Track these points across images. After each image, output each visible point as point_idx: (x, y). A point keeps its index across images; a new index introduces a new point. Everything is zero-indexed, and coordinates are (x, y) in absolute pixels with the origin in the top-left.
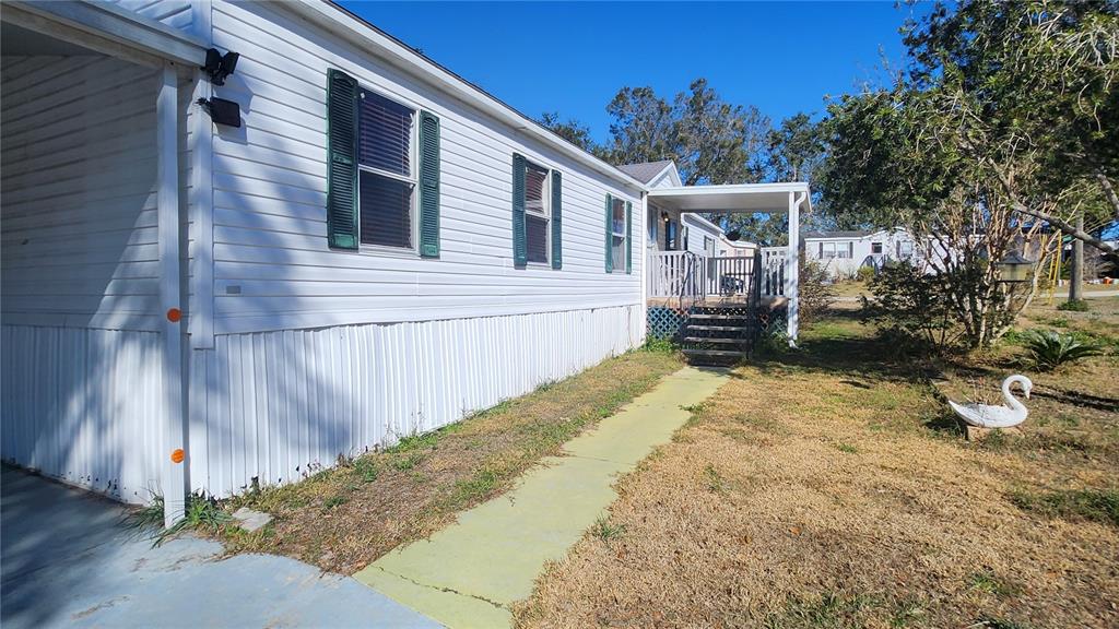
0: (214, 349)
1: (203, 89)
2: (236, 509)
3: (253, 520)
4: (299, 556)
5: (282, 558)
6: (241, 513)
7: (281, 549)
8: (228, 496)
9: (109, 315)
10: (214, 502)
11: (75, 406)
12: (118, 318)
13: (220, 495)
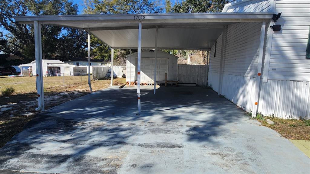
0: (267, 82)
1: (272, 24)
2: (267, 119)
3: (270, 122)
4: (278, 132)
5: (273, 130)
6: (268, 120)
7: (274, 129)
8: (266, 116)
9: (248, 74)
10: (262, 116)
11: (240, 91)
12: (250, 75)
13: (264, 115)
